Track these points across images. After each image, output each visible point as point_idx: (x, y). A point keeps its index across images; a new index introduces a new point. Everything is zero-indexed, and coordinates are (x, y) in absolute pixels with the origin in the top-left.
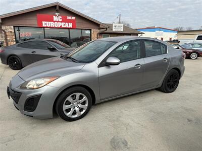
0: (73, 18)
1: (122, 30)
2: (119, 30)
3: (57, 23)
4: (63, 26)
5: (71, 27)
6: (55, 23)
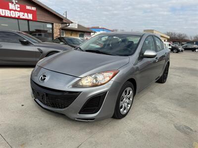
0: (34, 9)
1: (76, 27)
2: (73, 27)
3: (13, 12)
4: (21, 17)
5: (31, 18)
6: (12, 12)
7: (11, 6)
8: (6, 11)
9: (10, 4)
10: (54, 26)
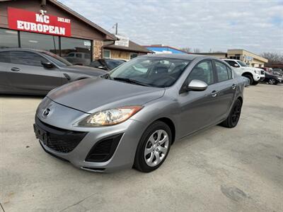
0: (67, 21)
1: (127, 46)
2: (123, 45)
3: (41, 25)
4: (50, 32)
5: (64, 34)
6: (39, 25)
7: (38, 18)
8: (32, 24)
9: (37, 15)
10: (94, 43)
